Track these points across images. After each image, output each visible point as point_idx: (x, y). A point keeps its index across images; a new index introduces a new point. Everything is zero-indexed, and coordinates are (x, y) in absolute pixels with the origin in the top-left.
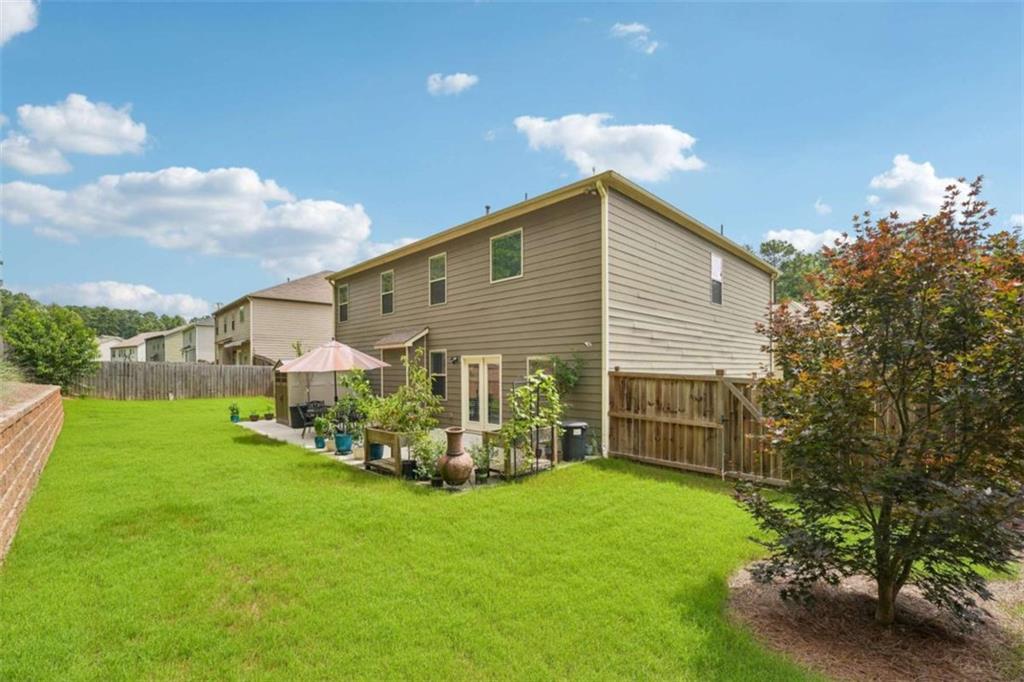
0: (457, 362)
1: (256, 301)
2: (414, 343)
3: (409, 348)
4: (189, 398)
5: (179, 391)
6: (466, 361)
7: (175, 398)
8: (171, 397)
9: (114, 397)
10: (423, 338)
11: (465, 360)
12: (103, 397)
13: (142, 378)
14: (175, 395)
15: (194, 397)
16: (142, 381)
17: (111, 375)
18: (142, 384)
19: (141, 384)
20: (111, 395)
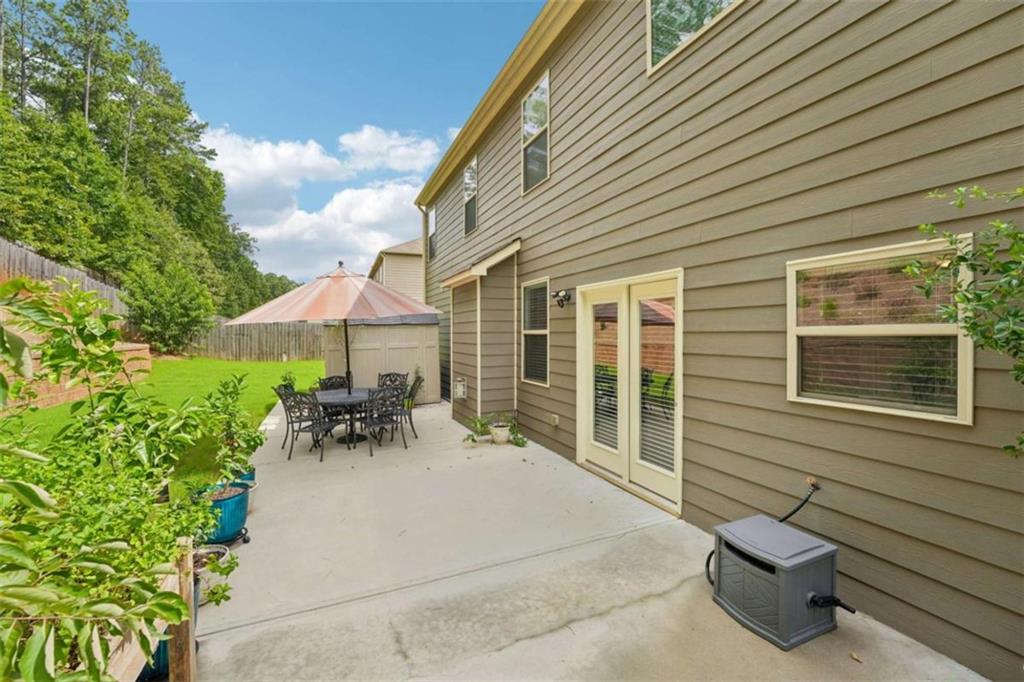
0: (567, 300)
1: (391, 257)
2: (489, 270)
3: (482, 277)
4: (303, 359)
5: (292, 352)
6: (589, 295)
7: (289, 359)
8: (285, 358)
9: (230, 357)
10: (511, 258)
11: (584, 294)
12: (220, 358)
13: (257, 336)
14: (289, 356)
15: (307, 359)
16: (257, 340)
17: (227, 334)
18: (257, 344)
19: (255, 344)
20: (227, 354)
